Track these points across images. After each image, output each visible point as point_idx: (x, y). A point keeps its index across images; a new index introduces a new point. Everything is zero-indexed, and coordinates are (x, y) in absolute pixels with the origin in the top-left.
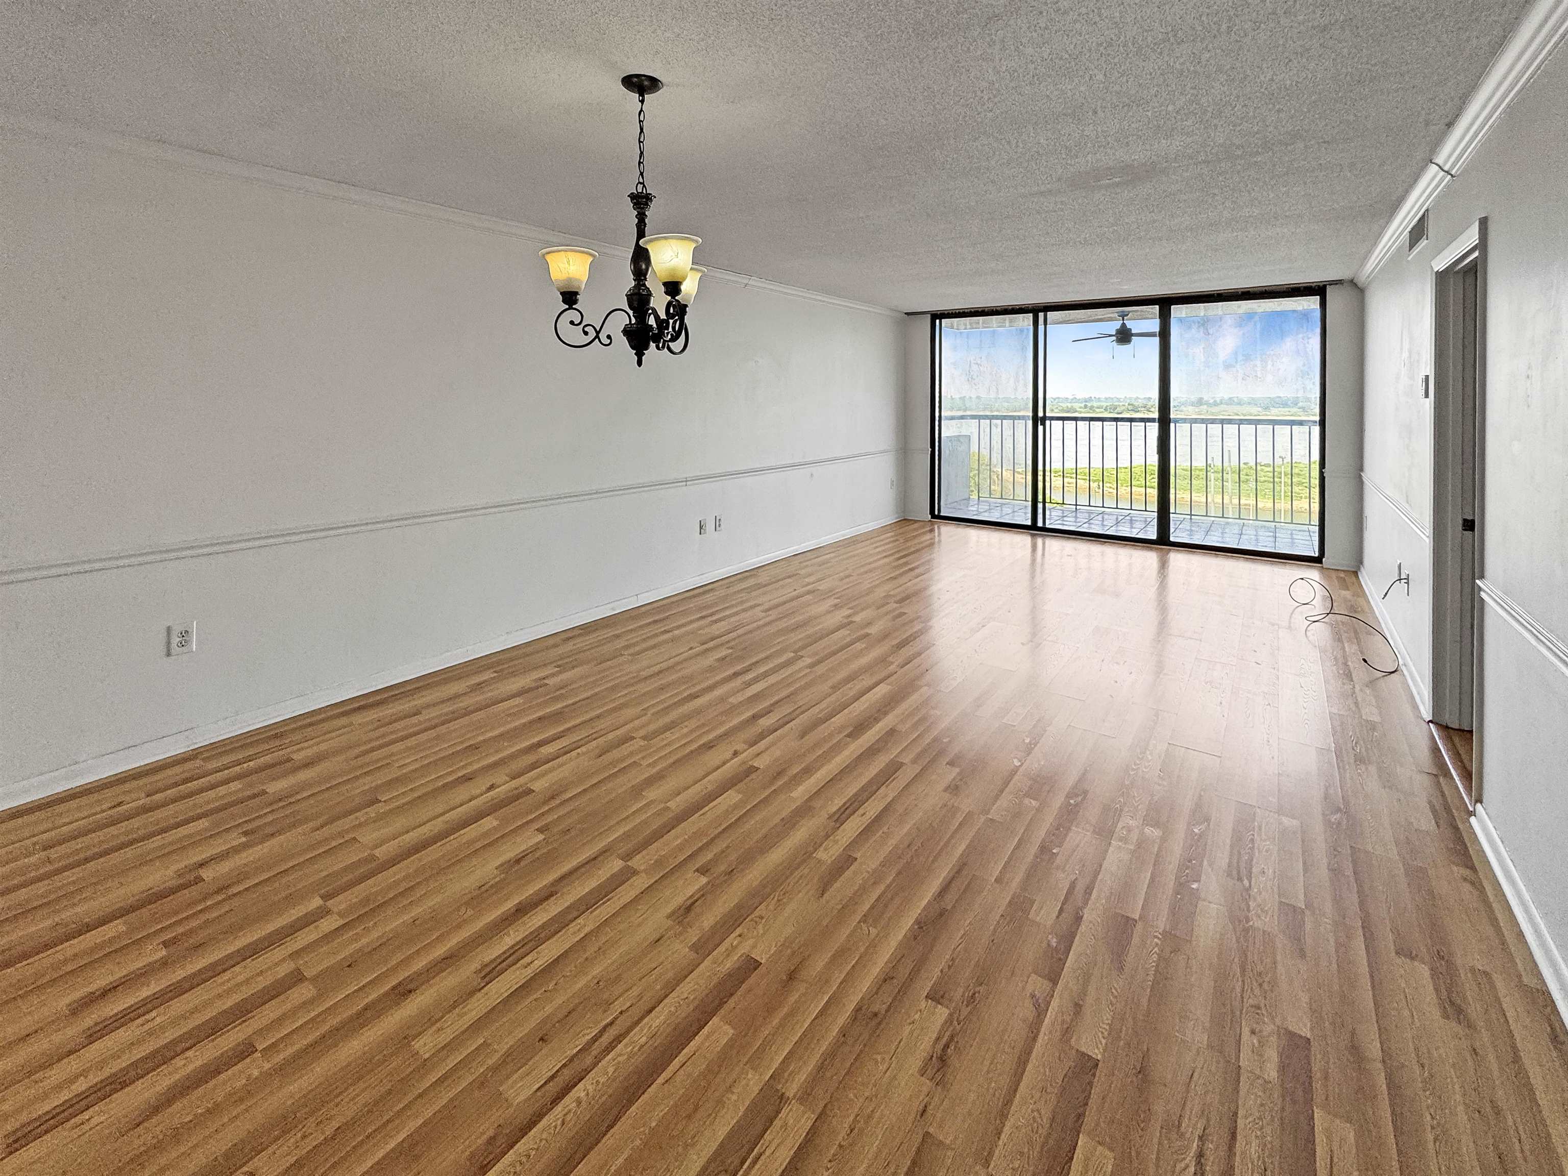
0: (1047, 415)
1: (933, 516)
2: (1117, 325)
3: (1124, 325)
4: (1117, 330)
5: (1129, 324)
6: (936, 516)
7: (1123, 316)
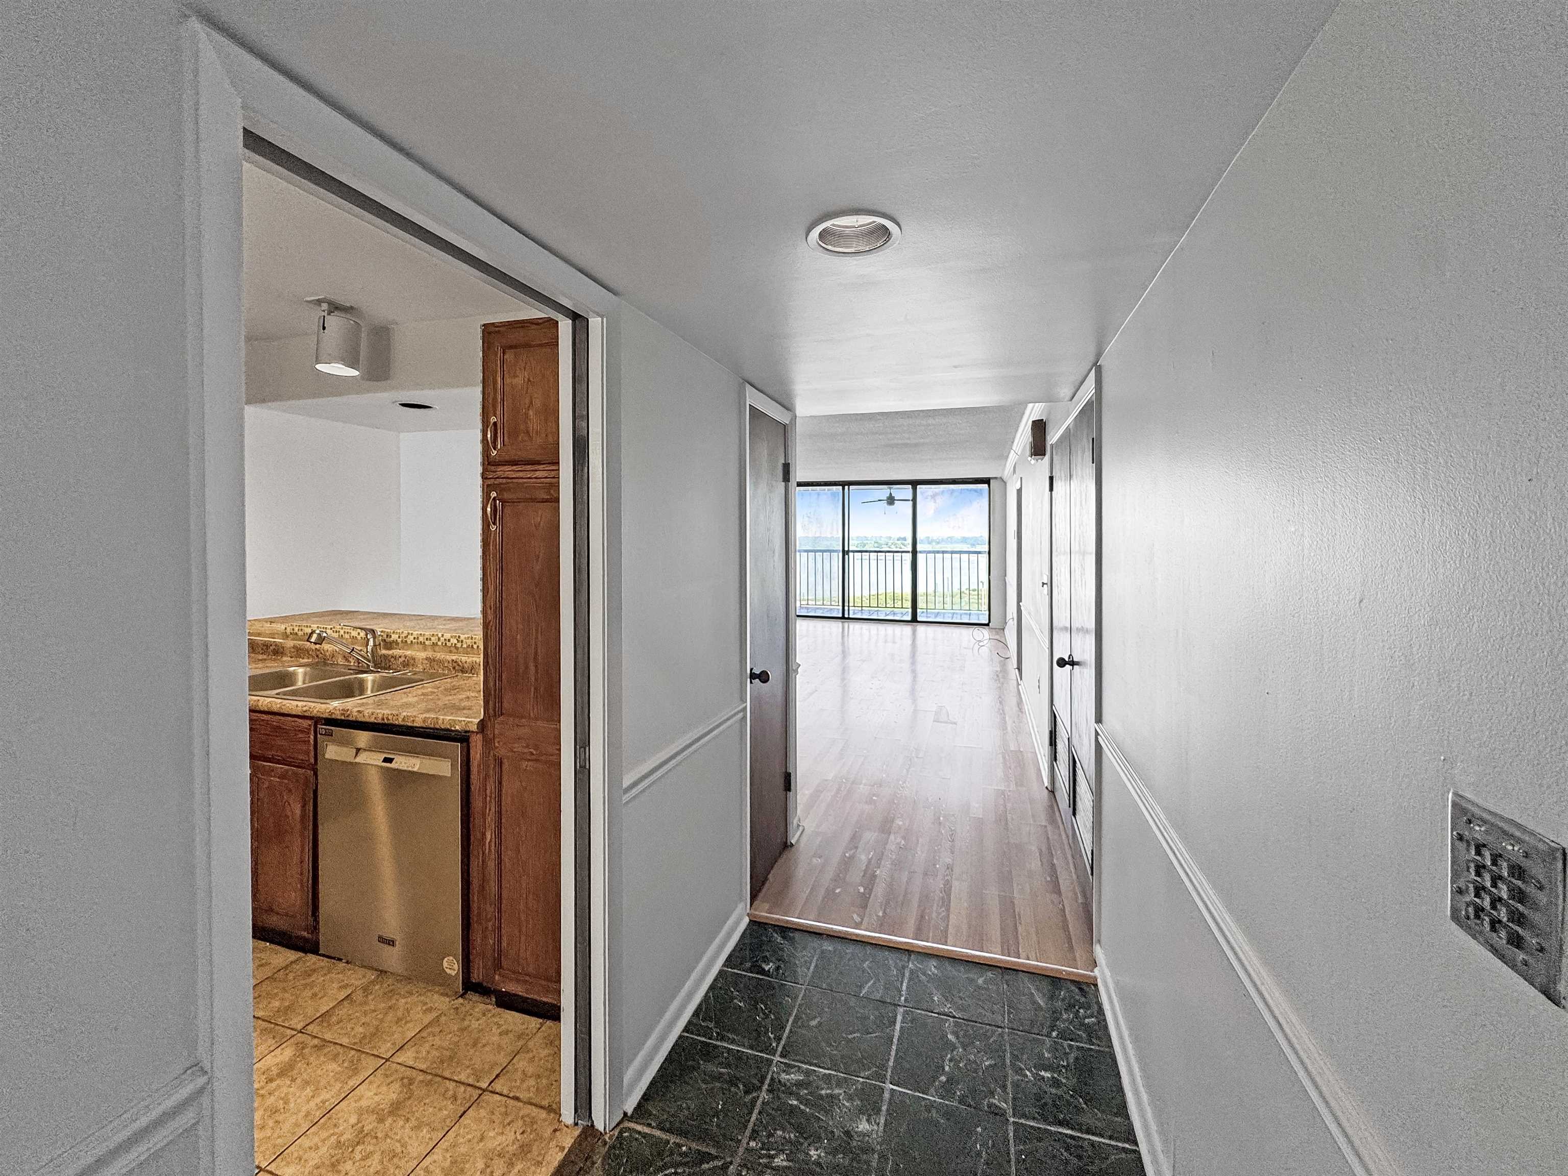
2: (889, 495)
3: (892, 495)
4: (888, 498)
5: (895, 495)
7: (894, 490)
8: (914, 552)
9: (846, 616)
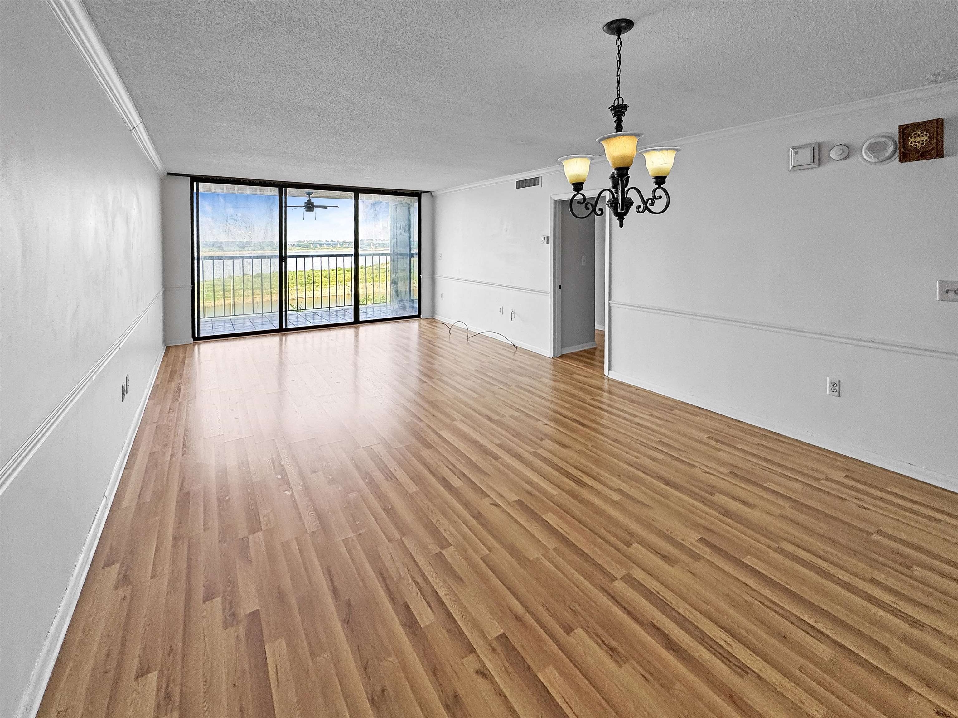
0: (288, 254)
1: (195, 339)
2: (306, 200)
3: (309, 200)
4: (305, 203)
5: (313, 200)
6: (198, 338)
7: (309, 194)
8: (356, 255)
9: (284, 327)
